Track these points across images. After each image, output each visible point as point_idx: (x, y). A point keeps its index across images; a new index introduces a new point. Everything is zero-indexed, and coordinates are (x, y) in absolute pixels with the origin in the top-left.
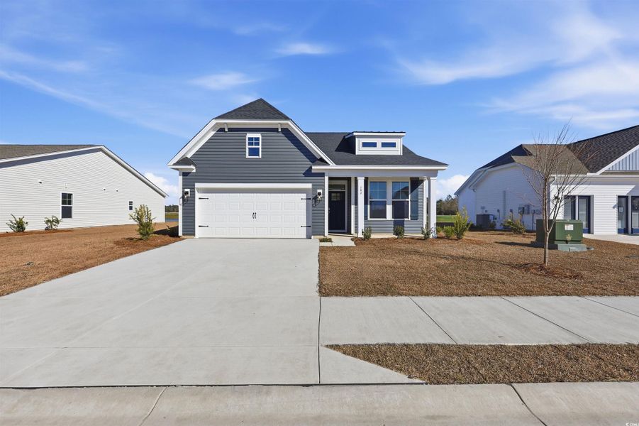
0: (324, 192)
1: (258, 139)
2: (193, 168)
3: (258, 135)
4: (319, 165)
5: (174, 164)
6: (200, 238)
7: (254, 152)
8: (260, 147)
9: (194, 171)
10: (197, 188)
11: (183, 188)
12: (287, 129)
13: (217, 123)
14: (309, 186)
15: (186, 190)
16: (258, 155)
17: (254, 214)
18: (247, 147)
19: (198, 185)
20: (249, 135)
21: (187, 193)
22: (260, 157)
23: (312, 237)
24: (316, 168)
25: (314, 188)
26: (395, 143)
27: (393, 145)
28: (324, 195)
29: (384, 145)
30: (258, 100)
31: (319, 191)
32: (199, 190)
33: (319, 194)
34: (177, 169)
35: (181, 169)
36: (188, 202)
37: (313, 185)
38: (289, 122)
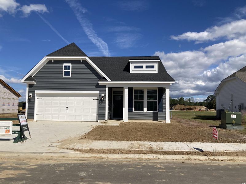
0: (105, 95)
1: (69, 66)
2: (34, 83)
3: (70, 65)
4: (102, 81)
5: (25, 80)
6: (37, 121)
7: (67, 73)
8: (71, 71)
9: (35, 84)
10: (36, 93)
11: (29, 93)
12: (86, 61)
13: (48, 58)
14: (97, 92)
15: (30, 94)
16: (70, 75)
17: (67, 108)
18: (64, 71)
19: (36, 92)
20: (65, 64)
21: (31, 96)
22: (71, 76)
23: (99, 121)
24: (101, 83)
25: (100, 94)
26: (154, 66)
27: (153, 67)
28: (105, 97)
29: (147, 67)
30: (71, 44)
31: (103, 95)
32: (37, 94)
33: (103, 97)
34: (26, 83)
35: (28, 83)
36: (31, 100)
37: (99, 92)
38: (86, 58)
